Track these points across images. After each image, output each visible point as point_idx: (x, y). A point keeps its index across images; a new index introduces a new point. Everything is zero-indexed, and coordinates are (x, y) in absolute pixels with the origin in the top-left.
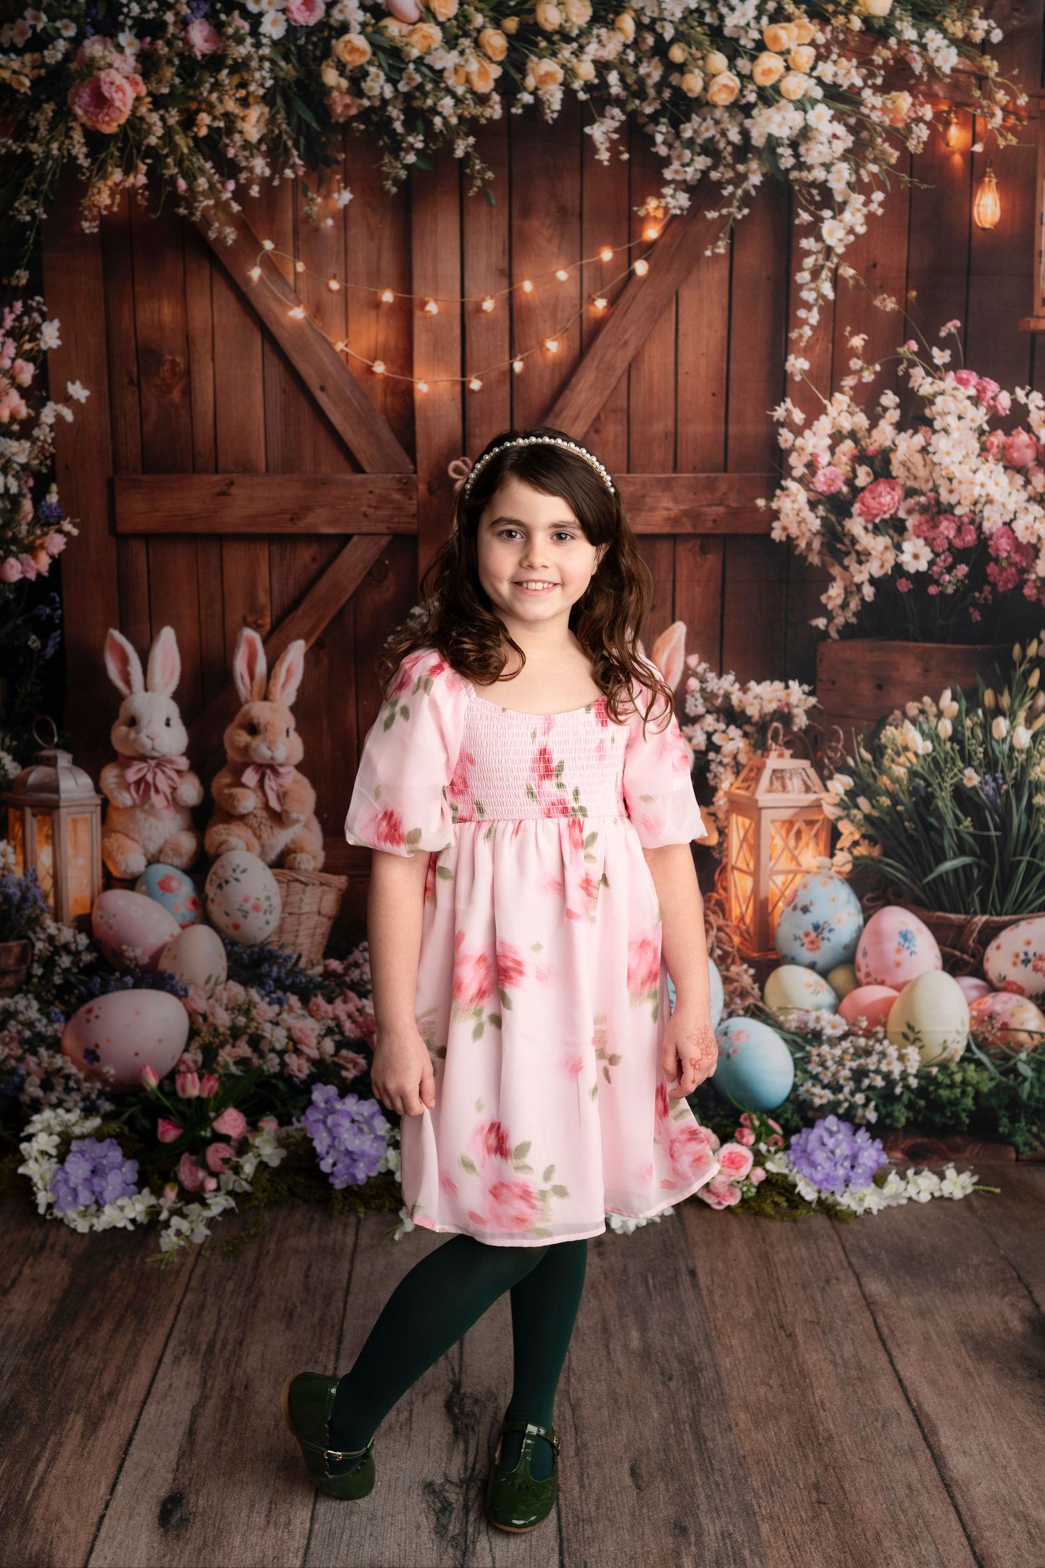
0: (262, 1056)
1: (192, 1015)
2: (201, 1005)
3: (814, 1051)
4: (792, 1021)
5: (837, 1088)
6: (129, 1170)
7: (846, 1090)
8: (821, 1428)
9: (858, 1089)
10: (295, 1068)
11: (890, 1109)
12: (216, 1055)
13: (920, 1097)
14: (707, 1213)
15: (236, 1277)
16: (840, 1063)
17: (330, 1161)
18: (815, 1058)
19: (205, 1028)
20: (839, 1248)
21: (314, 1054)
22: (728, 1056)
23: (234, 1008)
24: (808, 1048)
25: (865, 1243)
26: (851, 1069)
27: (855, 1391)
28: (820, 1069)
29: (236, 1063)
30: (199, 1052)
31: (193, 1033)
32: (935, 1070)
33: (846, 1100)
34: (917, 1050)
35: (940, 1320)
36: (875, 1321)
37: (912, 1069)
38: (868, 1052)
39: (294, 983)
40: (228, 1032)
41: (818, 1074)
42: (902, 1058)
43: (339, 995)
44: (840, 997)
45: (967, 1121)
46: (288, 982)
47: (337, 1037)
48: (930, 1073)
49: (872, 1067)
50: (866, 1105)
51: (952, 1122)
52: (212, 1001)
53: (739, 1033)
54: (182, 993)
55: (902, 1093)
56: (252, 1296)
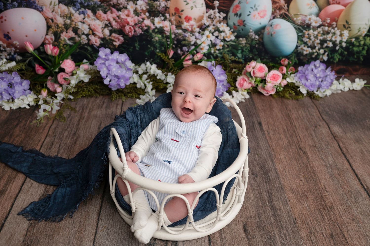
0: (79, 36)
1: (47, 19)
2: (50, 15)
3: (306, 33)
4: (299, 20)
5: (313, 47)
6: (26, 84)
7: (317, 48)
8: (327, 201)
9: (322, 48)
10: (94, 41)
11: (333, 55)
12: (60, 36)
13: (345, 51)
14: (263, 97)
15: (69, 129)
16: (316, 37)
17: (108, 79)
18: (307, 36)
19: (53, 25)
20: (317, 111)
21: (101, 35)
22: (272, 35)
23: (64, 16)
24: (304, 31)
25: (327, 109)
26: (320, 40)
27: (338, 181)
28: (308, 40)
29: (69, 39)
30: (52, 35)
31: (49, 27)
32: (353, 40)
33: (316, 52)
34: (348, 32)
35: (366, 144)
36: (339, 145)
37: (345, 39)
38: (328, 33)
39: (88, 5)
40: (63, 27)
41: (307, 42)
42: (341, 35)
43: (109, 10)
44: (320, 10)
45: (362, 59)
46: (86, 4)
47: (110, 28)
48: (351, 41)
49: (329, 39)
50: (324, 54)
51: (356, 60)
52: (54, 13)
53: (277, 25)
54: (41, 10)
55: (339, 49)
56: (75, 138)
